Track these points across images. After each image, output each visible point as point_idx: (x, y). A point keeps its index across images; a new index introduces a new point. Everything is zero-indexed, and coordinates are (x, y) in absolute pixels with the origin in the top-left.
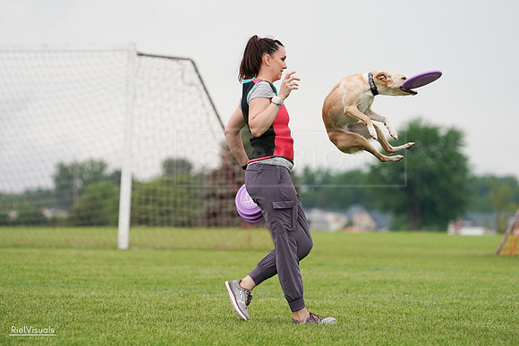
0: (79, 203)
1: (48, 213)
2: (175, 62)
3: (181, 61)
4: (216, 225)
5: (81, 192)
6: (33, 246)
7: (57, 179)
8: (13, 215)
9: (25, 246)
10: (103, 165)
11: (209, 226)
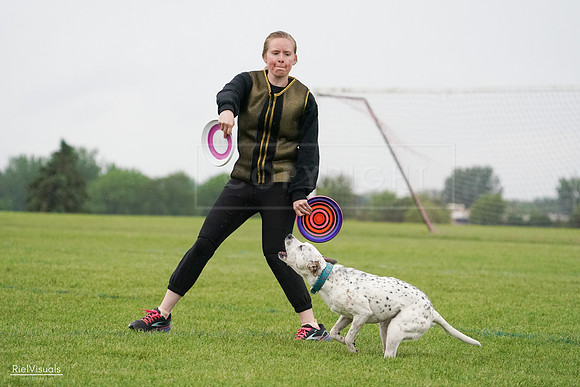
1: (553, 217)
6: (544, 242)
7: (560, 191)
8: (526, 218)
9: (539, 242)
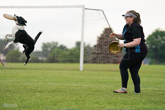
0: (50, 55)
1: (40, 58)
2: (97, 11)
3: (99, 11)
4: (96, 62)
5: (50, 52)
10: (57, 43)
11: (93, 63)
